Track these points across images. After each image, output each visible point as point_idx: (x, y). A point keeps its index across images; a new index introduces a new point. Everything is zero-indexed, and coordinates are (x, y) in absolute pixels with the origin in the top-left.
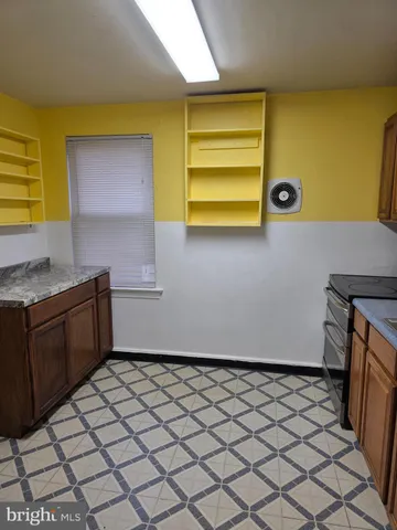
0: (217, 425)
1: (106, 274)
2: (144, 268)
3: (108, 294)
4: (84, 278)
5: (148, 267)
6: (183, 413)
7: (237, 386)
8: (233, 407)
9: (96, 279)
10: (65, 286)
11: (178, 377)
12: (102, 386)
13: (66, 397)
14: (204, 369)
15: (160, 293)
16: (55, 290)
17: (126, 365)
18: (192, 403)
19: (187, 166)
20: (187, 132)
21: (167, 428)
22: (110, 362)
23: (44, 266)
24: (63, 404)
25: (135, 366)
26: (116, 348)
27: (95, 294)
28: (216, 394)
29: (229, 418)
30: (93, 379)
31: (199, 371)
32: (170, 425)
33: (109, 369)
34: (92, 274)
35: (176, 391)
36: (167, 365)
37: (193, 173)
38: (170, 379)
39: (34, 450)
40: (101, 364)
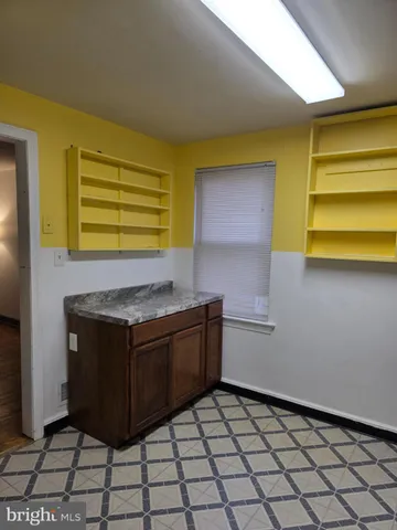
0: (314, 495)
1: (218, 302)
2: (257, 298)
3: (219, 321)
4: (194, 304)
5: (262, 299)
6: (278, 468)
7: (352, 453)
8: (340, 478)
9: (207, 305)
10: (172, 309)
11: (283, 426)
12: (202, 415)
13: (166, 419)
14: (316, 423)
15: (273, 328)
16: (161, 313)
17: (232, 399)
18: (291, 460)
19: (309, 193)
20: (311, 155)
21: (254, 481)
22: (217, 392)
23: (167, 289)
24: (161, 425)
25: (240, 401)
26: (224, 379)
27: (204, 320)
28: (322, 457)
29: (331, 490)
30: (197, 405)
31: (309, 424)
32: (259, 479)
33: (214, 399)
34: (203, 300)
35: (277, 441)
36: (274, 408)
37: (316, 200)
38: (274, 425)
39: (124, 464)
40: (207, 392)
